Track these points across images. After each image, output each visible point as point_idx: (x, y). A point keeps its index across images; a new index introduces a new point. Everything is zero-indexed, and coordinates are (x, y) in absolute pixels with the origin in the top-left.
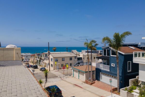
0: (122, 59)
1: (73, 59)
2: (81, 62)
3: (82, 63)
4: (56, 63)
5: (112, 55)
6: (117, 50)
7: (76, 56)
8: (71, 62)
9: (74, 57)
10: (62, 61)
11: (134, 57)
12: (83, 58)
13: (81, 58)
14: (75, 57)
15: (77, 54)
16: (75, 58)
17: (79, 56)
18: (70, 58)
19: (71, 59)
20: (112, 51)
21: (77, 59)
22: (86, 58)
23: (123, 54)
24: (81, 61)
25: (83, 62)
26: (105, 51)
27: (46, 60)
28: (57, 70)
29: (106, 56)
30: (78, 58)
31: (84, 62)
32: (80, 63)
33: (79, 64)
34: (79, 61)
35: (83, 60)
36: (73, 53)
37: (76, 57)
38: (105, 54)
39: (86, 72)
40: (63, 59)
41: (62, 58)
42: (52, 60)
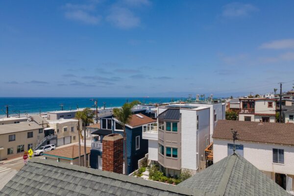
0: (130, 134)
1: (35, 134)
2: (53, 139)
3: (55, 141)
5: (116, 129)
6: (125, 123)
7: (41, 127)
8: (30, 141)
9: (38, 130)
10: (10, 141)
11: (143, 132)
12: (56, 130)
13: (52, 131)
14: (40, 129)
15: (43, 124)
16: (40, 132)
17: (48, 126)
18: (28, 133)
19: (30, 134)
20: (116, 123)
21: (43, 134)
22: (63, 131)
23: (132, 128)
24: (52, 137)
25: (56, 139)
26: (104, 121)
29: (107, 129)
30: (45, 131)
31: (58, 138)
32: (51, 142)
33: (48, 143)
34: (49, 137)
35: (56, 133)
36: (33, 122)
37: (42, 129)
38: (104, 126)
39: (73, 159)
40: (12, 137)
41: (10, 136)
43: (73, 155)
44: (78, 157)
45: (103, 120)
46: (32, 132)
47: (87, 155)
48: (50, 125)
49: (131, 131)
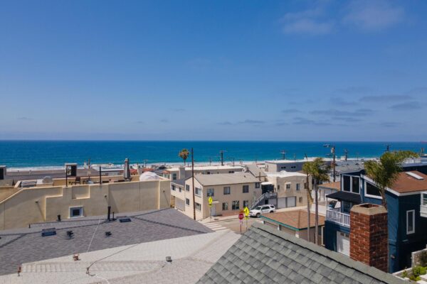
1: (252, 188)
2: (272, 198)
3: (274, 200)
4: (210, 200)
5: (368, 193)
7: (257, 180)
8: (245, 196)
9: (254, 185)
10: (225, 194)
11: (422, 205)
12: (276, 187)
13: (270, 188)
14: (256, 183)
15: (260, 177)
16: (256, 187)
17: (266, 180)
18: (244, 187)
19: (246, 189)
20: (368, 184)
21: (260, 190)
22: (285, 186)
24: (271, 195)
25: (276, 198)
26: (346, 179)
27: (177, 190)
28: (213, 218)
29: (351, 191)
30: (262, 186)
31: (279, 197)
32: (270, 201)
33: (266, 202)
34: (267, 195)
35: (276, 191)
36: (249, 173)
37: (259, 183)
38: (347, 187)
40: (227, 189)
41: (225, 188)
42: (199, 191)
43: (299, 224)
44: (306, 229)
45: (345, 177)
46: (248, 186)
47: (320, 227)
48: (268, 179)
49: (397, 200)
